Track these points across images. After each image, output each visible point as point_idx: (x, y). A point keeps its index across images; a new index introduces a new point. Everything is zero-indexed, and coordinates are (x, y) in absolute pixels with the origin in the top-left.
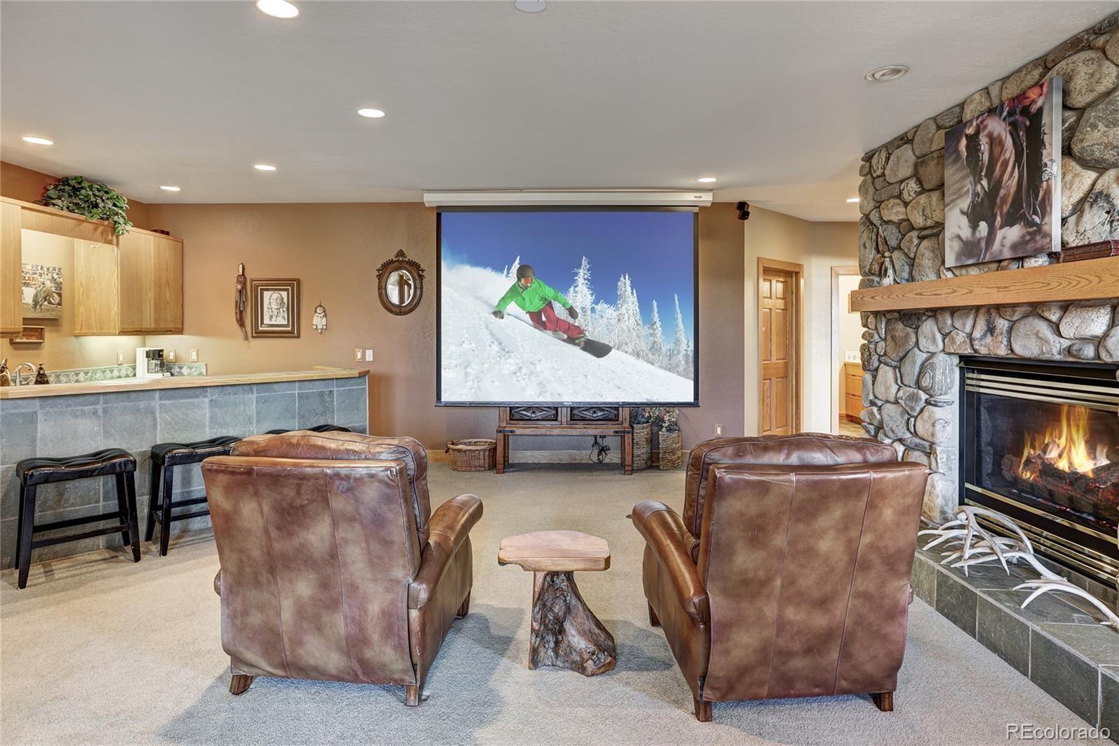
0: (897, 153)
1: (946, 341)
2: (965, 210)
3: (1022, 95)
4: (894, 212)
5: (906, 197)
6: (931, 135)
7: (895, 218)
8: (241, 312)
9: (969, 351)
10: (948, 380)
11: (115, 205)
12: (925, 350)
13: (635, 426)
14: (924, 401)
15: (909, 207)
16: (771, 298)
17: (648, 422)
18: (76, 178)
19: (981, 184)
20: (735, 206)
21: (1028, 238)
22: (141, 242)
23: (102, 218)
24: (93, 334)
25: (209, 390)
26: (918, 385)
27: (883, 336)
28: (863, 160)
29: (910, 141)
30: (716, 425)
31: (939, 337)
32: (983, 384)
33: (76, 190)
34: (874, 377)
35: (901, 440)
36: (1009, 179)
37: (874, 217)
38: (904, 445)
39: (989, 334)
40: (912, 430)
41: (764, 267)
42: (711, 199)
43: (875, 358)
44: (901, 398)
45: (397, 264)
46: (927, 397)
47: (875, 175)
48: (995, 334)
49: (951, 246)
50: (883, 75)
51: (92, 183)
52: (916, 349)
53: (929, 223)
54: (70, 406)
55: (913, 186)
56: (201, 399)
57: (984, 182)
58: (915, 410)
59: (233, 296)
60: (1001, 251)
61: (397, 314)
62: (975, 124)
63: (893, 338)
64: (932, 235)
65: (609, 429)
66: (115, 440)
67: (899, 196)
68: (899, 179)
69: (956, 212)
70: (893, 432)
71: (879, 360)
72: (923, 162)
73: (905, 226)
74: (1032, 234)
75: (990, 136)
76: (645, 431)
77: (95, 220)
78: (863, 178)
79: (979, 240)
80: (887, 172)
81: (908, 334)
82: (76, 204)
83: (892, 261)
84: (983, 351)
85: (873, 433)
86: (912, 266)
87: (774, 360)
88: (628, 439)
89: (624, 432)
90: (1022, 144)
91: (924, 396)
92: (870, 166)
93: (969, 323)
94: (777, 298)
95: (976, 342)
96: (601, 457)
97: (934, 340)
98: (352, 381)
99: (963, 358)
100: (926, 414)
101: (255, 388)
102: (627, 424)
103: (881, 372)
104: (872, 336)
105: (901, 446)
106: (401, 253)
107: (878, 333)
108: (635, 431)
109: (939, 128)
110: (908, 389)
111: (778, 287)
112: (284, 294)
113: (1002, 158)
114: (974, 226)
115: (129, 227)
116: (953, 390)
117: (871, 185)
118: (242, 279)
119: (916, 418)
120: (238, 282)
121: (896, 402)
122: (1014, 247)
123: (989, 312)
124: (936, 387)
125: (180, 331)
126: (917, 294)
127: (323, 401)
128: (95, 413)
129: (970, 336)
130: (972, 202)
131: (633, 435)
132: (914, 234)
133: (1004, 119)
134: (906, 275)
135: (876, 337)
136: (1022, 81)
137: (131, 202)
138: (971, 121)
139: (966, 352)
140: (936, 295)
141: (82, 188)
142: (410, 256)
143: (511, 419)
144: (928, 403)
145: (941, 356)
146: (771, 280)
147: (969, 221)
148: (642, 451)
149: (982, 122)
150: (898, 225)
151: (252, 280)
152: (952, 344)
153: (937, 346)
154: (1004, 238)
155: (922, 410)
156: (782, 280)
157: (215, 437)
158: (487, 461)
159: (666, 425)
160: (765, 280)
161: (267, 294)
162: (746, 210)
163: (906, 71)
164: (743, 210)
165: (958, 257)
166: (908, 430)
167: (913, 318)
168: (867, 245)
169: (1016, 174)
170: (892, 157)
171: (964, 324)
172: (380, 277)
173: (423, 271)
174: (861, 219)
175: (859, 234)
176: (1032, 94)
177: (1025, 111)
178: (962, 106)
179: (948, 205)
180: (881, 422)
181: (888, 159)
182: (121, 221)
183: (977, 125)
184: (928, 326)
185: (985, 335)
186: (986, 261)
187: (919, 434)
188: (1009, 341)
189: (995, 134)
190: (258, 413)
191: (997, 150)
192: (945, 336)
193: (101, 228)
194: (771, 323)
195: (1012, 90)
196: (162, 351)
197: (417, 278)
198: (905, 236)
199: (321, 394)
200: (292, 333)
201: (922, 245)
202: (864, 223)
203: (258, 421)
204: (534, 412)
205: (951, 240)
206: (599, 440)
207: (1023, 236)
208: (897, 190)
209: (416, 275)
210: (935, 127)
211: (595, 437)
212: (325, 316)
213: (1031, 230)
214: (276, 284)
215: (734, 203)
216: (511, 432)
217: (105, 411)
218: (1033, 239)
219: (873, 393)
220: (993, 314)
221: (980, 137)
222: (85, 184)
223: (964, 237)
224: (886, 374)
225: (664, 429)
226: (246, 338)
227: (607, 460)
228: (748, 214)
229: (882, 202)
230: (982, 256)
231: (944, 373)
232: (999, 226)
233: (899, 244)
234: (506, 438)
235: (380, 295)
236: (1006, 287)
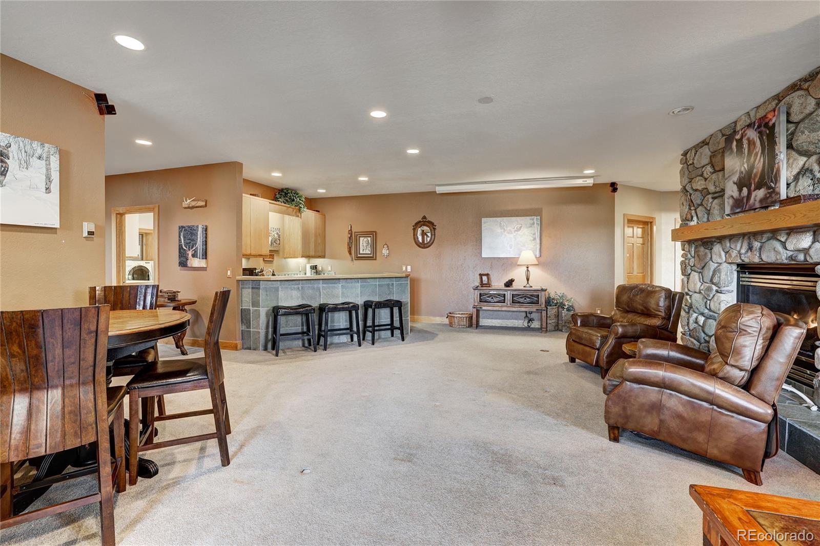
0: (701, 150)
1: (727, 256)
2: (736, 181)
3: (765, 116)
4: (699, 184)
5: (705, 175)
6: (718, 140)
7: (700, 188)
8: (350, 248)
9: (739, 261)
10: (729, 279)
11: (300, 200)
12: (715, 262)
13: (548, 307)
14: (714, 291)
15: (707, 181)
16: (633, 237)
17: (556, 306)
18: (286, 189)
19: (744, 167)
20: (609, 185)
21: (768, 195)
22: (309, 215)
23: (296, 206)
24: (291, 258)
25: (341, 280)
26: (711, 281)
27: (693, 255)
28: (682, 155)
29: (708, 144)
30: (597, 309)
31: (723, 254)
32: (753, 280)
33: (286, 194)
34: (688, 279)
35: (702, 314)
36: (758, 163)
37: (688, 188)
38: (704, 316)
39: (749, 251)
40: (708, 307)
41: (628, 219)
42: (593, 182)
43: (689, 268)
44: (702, 290)
45: (422, 223)
46: (717, 288)
47: (689, 164)
48: (753, 251)
49: (728, 202)
50: (679, 112)
51: (292, 190)
52: (711, 262)
53: (718, 189)
54: (289, 285)
55: (709, 169)
56: (338, 284)
57: (746, 166)
58: (710, 296)
59: (346, 240)
60: (754, 204)
61: (422, 248)
62: (740, 133)
63: (698, 256)
64: (719, 196)
65: (533, 308)
66: (306, 300)
67: (702, 175)
68: (702, 165)
69: (731, 183)
70: (698, 309)
71: (691, 269)
72: (714, 155)
73: (705, 192)
74: (770, 193)
75: (748, 139)
76: (554, 310)
77: (293, 207)
78: (682, 166)
79: (743, 198)
80: (695, 162)
81: (706, 253)
82: (286, 200)
83: (696, 213)
84: (747, 260)
85: (687, 310)
86: (708, 214)
87: (635, 273)
88: (544, 313)
89: (542, 310)
90: (765, 144)
91: (715, 288)
92: (686, 159)
93: (739, 245)
94: (637, 237)
95: (742, 256)
96: (529, 324)
97: (720, 255)
98: (402, 279)
99: (738, 265)
100: (716, 298)
101: (360, 280)
102: (543, 306)
103: (691, 275)
104: (686, 255)
105: (703, 317)
106: (424, 217)
107: (690, 254)
108: (548, 310)
109: (723, 135)
110: (706, 284)
111: (638, 231)
112: (369, 239)
113: (755, 152)
114: (740, 190)
115: (305, 209)
116: (733, 284)
117: (687, 169)
118: (350, 232)
119: (710, 300)
120: (349, 233)
121: (700, 293)
122: (761, 201)
123: (749, 238)
124: (722, 283)
125: (324, 257)
126: (705, 230)
127: (389, 288)
128: (298, 288)
129: (739, 252)
130: (739, 177)
131: (547, 312)
132: (710, 196)
133: (756, 130)
134: (705, 220)
135: (689, 256)
136: (766, 108)
137: (306, 198)
138: (739, 131)
139: (737, 262)
140: (715, 229)
141: (289, 193)
142: (429, 219)
143: (480, 302)
144: (717, 291)
145: (725, 265)
146: (633, 227)
147: (738, 188)
148: (552, 321)
149: (744, 132)
150: (701, 191)
151: (355, 232)
152: (730, 257)
153: (722, 259)
154: (756, 196)
155: (714, 296)
156: (641, 226)
157: (343, 302)
158: (468, 323)
159: (566, 307)
160: (628, 227)
161: (361, 239)
162: (615, 187)
163: (693, 109)
164: (614, 187)
165: (732, 209)
166: (706, 308)
167: (709, 244)
168: (684, 204)
169: (762, 160)
170: (698, 152)
171: (736, 246)
172: (414, 229)
173: (435, 226)
174: (681, 189)
175: (680, 198)
176: (770, 116)
177: (766, 125)
178: (735, 123)
179: (727, 179)
180: (691, 304)
181: (695, 154)
182: (302, 206)
183: (742, 133)
184: (717, 248)
185: (747, 252)
186: (747, 209)
187: (712, 309)
188: (760, 254)
189: (751, 139)
190: (361, 293)
191: (752, 147)
192: (726, 253)
193: (295, 211)
194: (633, 252)
195: (761, 113)
196: (316, 266)
197: (433, 229)
198: (705, 197)
199: (388, 285)
200: (372, 257)
201: (714, 202)
202: (682, 191)
203: (361, 296)
204: (492, 298)
205: (728, 199)
206: (528, 315)
207: (766, 194)
208: (701, 172)
209: (432, 228)
210: (721, 135)
211: (526, 312)
212: (388, 249)
213: (770, 191)
214: (366, 234)
215: (608, 183)
216: (480, 308)
217: (302, 288)
218: (770, 196)
219: (688, 288)
220: (752, 239)
221: (743, 140)
222: (289, 191)
223: (735, 197)
224: (695, 276)
225: (565, 310)
226: (352, 260)
227: (532, 326)
228: (617, 189)
229: (693, 179)
230: (744, 207)
231: (726, 275)
232: (753, 190)
233: (702, 203)
234: (478, 311)
235: (414, 238)
236: (749, 223)
